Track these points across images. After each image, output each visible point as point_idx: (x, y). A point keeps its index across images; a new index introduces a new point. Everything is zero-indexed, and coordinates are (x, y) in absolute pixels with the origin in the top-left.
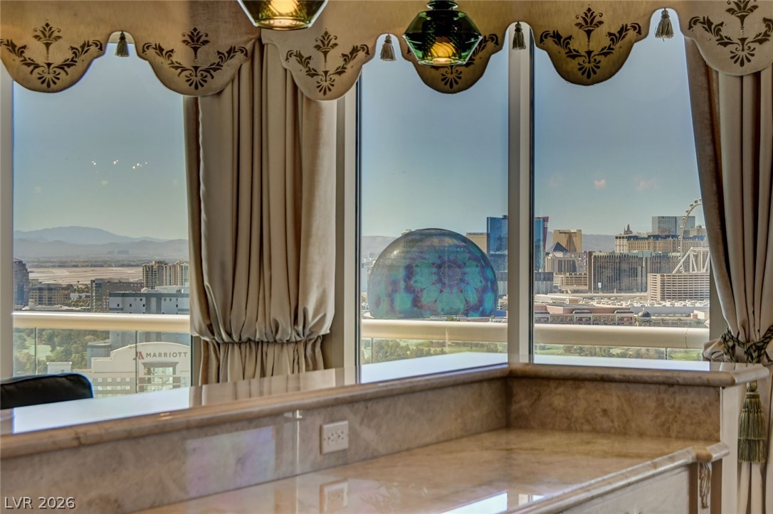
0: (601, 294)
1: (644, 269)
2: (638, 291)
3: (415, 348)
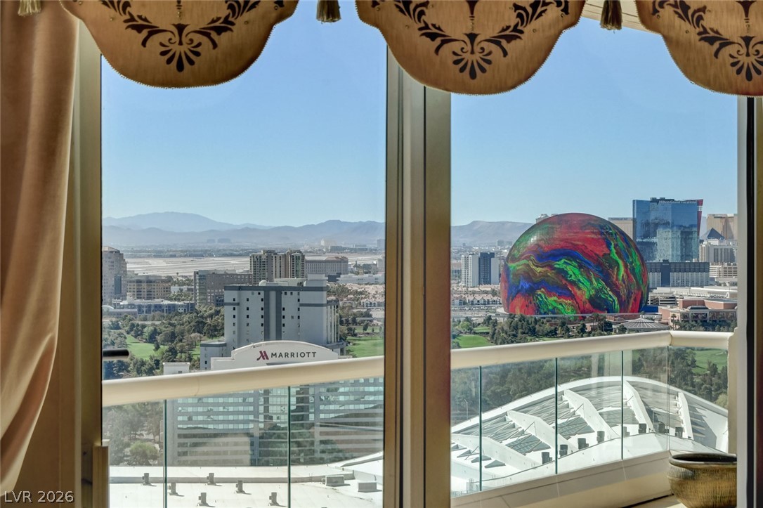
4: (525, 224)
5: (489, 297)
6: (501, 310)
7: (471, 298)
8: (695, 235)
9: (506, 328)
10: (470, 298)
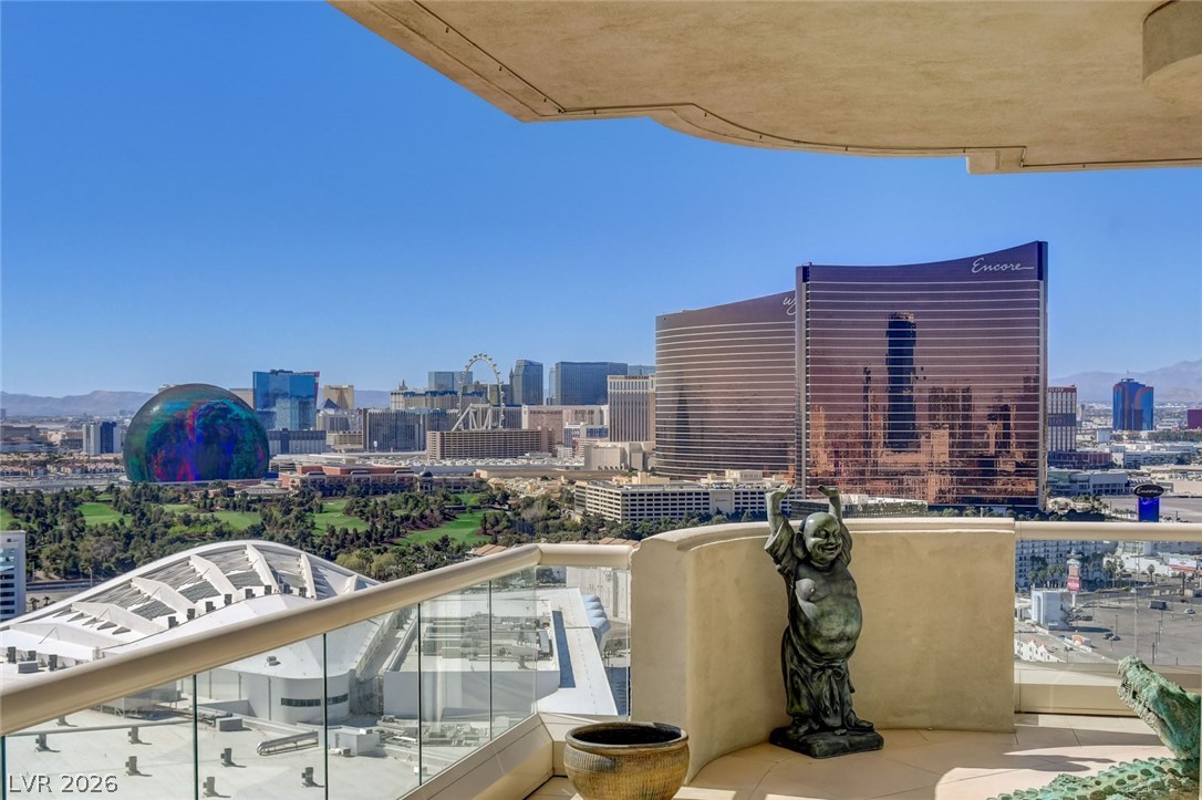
0: (378, 453)
1: (422, 428)
2: (415, 450)
3: (182, 514)
4: (148, 394)
5: (112, 466)
6: (124, 478)
7: (93, 467)
8: (313, 405)
9: (129, 495)
10: (91, 467)
